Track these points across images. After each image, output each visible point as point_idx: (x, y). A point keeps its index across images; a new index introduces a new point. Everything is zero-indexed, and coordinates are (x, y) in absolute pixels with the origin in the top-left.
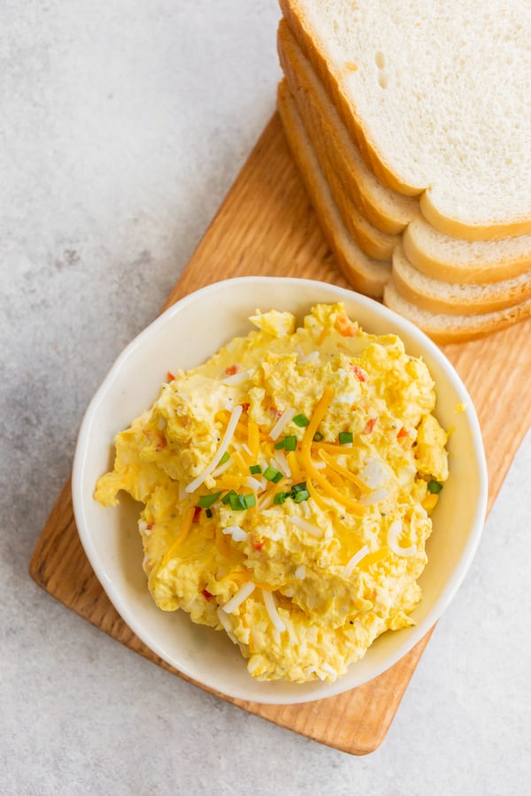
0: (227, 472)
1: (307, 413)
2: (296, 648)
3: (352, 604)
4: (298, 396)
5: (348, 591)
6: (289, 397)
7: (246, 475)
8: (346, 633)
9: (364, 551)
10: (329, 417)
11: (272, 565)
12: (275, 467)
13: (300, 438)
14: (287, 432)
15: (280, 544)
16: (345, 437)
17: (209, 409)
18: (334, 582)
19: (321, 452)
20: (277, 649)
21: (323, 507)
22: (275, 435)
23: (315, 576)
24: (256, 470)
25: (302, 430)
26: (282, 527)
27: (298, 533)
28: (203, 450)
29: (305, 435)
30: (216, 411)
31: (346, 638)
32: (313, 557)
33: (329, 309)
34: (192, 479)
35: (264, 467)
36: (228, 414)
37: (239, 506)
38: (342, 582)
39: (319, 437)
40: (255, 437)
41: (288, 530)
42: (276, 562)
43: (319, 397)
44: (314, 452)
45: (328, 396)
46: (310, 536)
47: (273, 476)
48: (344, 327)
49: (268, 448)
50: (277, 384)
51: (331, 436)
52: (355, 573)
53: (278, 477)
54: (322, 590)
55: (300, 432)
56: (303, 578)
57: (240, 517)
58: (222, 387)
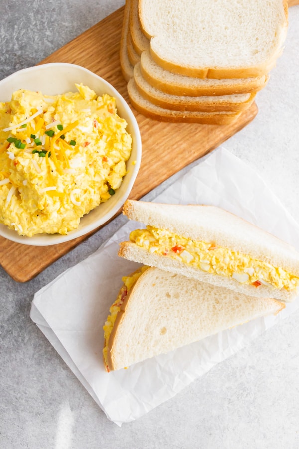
0: (23, 132)
1: (64, 126)
2: (11, 211)
3: (37, 204)
4: (65, 117)
5: (38, 198)
6: (61, 117)
7: (28, 136)
8: (33, 217)
9: (54, 188)
10: (71, 132)
11: (18, 174)
12: (41, 140)
13: (56, 133)
14: (53, 128)
15: (23, 167)
16: (73, 143)
17: (30, 105)
18: (35, 192)
19: (60, 143)
20: (4, 209)
21: (47, 162)
22: (48, 127)
23: (29, 186)
24: (33, 137)
25: (59, 131)
26: (28, 161)
27: (32, 167)
28: (18, 118)
29: (58, 133)
30: (33, 108)
31: (32, 220)
32: (32, 178)
33: (109, 98)
34: (8, 127)
35: (37, 137)
36: (37, 111)
37: (17, 146)
38: (37, 194)
39: (63, 137)
40: (41, 124)
41: (29, 163)
42: (19, 174)
43: (72, 122)
44: (58, 142)
45: (76, 123)
46: (36, 170)
47: (37, 142)
48: (110, 108)
49: (43, 131)
50: (60, 109)
51: (68, 139)
52: (44, 193)
53: (39, 144)
54: (30, 193)
55: (57, 132)
56: (25, 185)
57: (16, 150)
58: (42, 100)
